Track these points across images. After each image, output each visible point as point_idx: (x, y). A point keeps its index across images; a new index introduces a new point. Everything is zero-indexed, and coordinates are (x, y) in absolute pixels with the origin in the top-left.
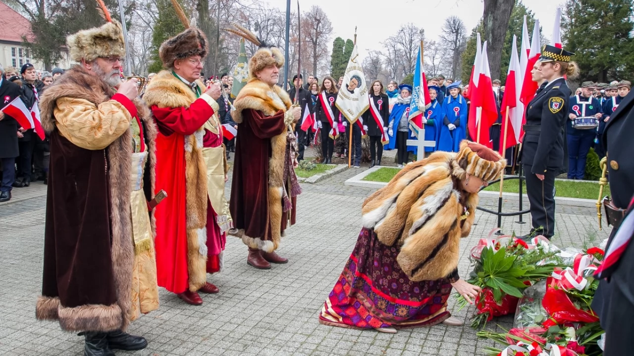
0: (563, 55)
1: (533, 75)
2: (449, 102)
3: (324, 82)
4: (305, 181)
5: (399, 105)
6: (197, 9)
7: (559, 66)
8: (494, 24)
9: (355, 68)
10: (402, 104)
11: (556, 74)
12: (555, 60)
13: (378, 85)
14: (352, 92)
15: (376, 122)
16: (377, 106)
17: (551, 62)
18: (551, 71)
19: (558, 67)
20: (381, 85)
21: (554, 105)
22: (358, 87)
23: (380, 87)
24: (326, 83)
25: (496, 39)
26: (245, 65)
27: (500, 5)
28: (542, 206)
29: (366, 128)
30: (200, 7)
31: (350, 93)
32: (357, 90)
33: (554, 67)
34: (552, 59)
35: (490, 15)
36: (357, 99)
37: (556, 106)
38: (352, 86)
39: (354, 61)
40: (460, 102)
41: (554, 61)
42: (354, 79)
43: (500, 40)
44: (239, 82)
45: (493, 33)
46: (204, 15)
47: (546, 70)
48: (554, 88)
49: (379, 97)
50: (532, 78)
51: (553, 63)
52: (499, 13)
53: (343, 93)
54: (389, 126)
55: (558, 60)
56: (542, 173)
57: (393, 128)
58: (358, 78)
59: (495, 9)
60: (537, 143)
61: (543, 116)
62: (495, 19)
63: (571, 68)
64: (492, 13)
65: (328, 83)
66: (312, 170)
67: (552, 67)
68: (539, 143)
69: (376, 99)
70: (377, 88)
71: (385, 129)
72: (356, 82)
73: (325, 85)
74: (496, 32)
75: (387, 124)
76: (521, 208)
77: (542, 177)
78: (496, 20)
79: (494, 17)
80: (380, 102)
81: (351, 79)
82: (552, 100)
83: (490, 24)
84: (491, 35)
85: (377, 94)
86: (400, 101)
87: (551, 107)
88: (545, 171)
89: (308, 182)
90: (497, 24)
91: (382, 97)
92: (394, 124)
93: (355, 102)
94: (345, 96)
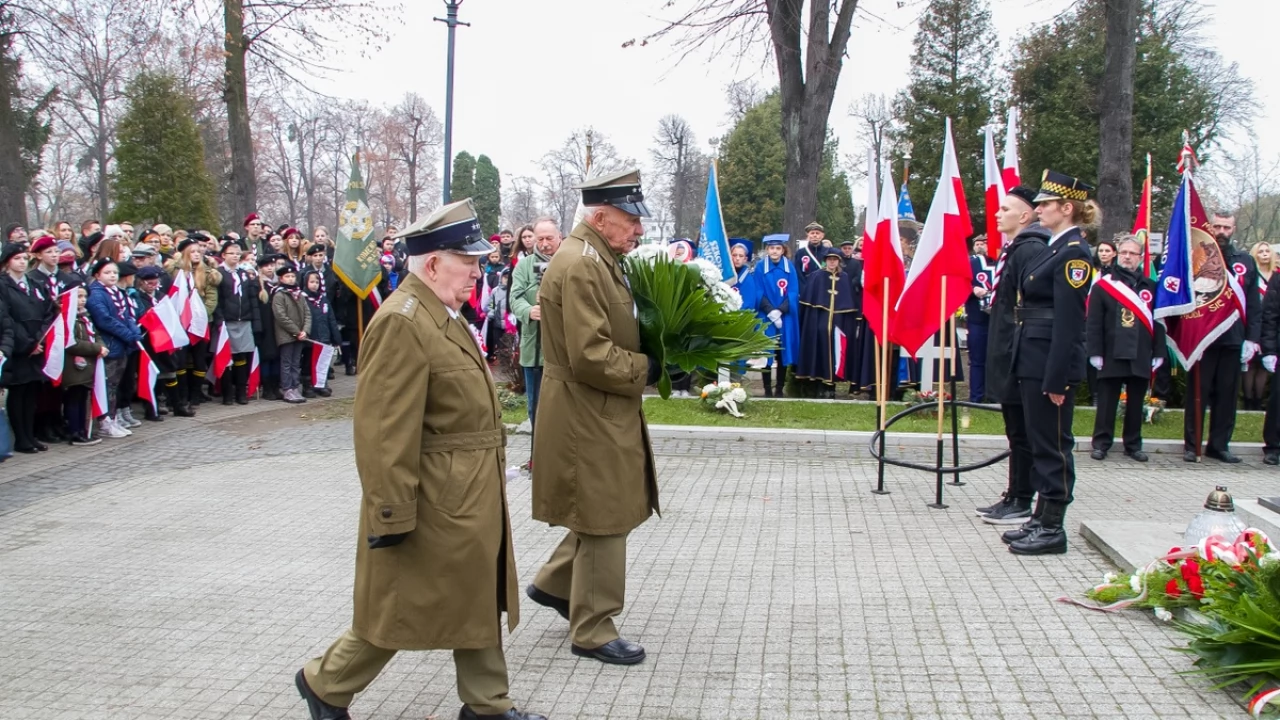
0: (1077, 188)
1: (999, 220)
2: (766, 270)
3: (520, 237)
4: (518, 431)
6: (224, 99)
7: (1071, 208)
8: (801, 131)
11: (1066, 221)
12: (1065, 197)
17: (1057, 200)
18: (1057, 216)
19: (1069, 209)
21: (1074, 273)
24: (525, 237)
25: (807, 156)
26: (358, 205)
27: (811, 96)
28: (1057, 450)
30: (230, 96)
33: (1063, 209)
34: (1058, 194)
35: (793, 114)
37: (1078, 275)
40: (787, 270)
41: (1063, 199)
43: (814, 159)
44: (346, 240)
45: (801, 145)
46: (239, 110)
47: (1049, 214)
48: (1070, 244)
50: (997, 226)
51: (1061, 202)
52: (809, 111)
55: (1069, 197)
56: (1060, 392)
59: (802, 104)
60: (1049, 341)
61: (1057, 292)
62: (803, 122)
63: (1090, 211)
64: (798, 110)
65: (530, 236)
66: (518, 408)
67: (1059, 209)
68: (1054, 338)
73: (523, 240)
74: (806, 144)
76: (956, 463)
77: (1058, 400)
78: (806, 122)
79: (801, 119)
82: (1070, 265)
83: (795, 130)
84: (798, 149)
87: (1071, 278)
88: (1067, 388)
89: (523, 433)
90: (808, 129)
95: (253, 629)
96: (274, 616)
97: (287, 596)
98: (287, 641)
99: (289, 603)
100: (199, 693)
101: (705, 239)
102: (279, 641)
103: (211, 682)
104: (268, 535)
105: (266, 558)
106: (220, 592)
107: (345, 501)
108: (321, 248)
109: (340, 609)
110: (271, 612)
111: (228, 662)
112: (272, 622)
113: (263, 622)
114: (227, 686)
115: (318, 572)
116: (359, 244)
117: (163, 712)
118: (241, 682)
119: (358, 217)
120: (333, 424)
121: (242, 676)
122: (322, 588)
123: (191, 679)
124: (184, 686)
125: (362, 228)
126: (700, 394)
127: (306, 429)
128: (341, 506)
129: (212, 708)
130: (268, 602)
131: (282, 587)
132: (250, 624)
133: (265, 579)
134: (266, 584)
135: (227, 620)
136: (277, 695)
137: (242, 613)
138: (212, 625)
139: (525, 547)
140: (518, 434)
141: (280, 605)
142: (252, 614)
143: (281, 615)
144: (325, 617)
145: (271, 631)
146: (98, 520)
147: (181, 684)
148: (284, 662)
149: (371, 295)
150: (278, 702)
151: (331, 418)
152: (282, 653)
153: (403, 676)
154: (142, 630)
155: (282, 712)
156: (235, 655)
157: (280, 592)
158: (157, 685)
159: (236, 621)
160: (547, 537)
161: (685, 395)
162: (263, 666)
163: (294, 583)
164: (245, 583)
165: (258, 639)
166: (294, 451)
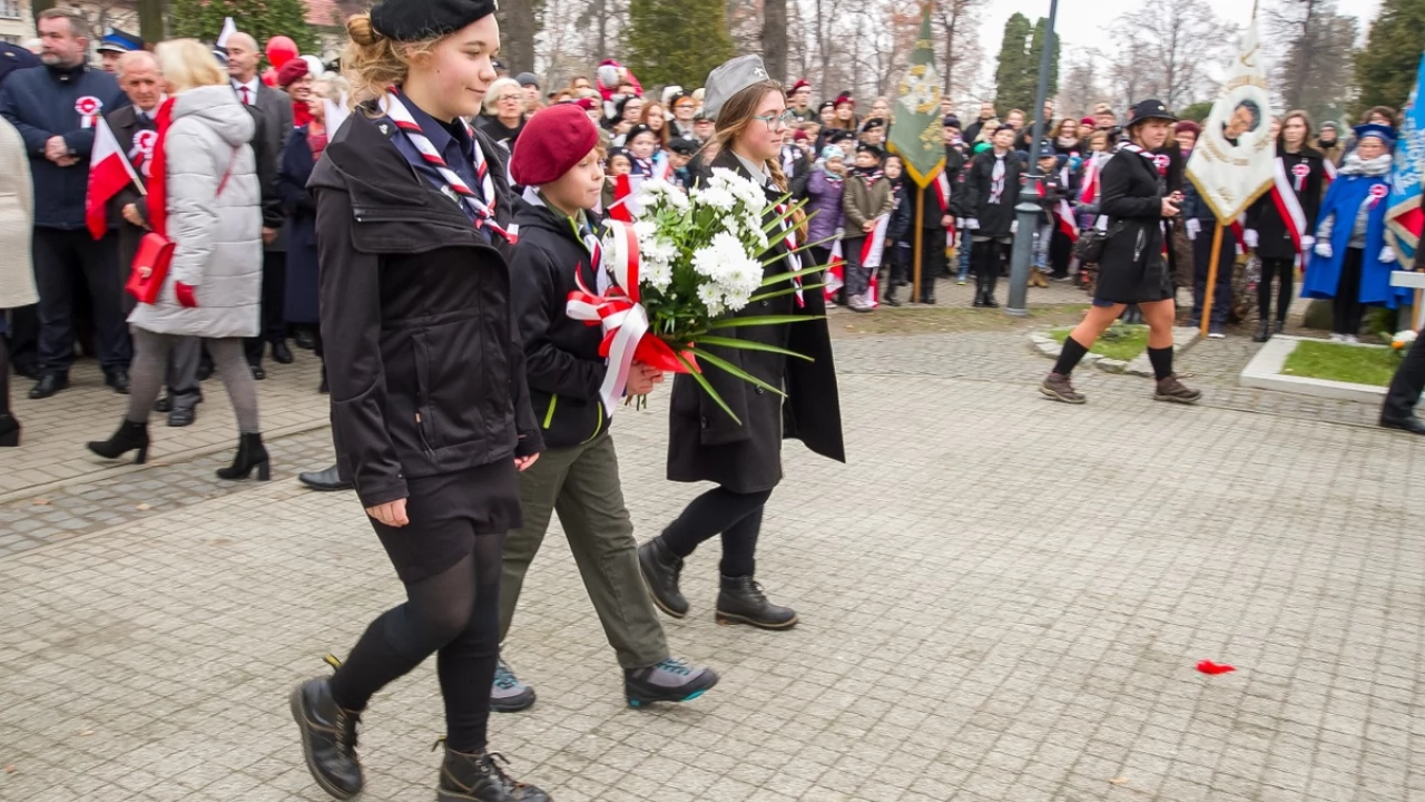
4: (1128, 369)
5: (1352, 179)
9: (1247, 80)
10: (1360, 175)
13: (1298, 126)
14: (1234, 143)
15: (1284, 221)
16: (1291, 178)
20: (1307, 124)
22: (1253, 127)
23: (1302, 130)
26: (929, 71)
29: (1251, 237)
31: (1227, 144)
32: (1246, 139)
36: (1244, 163)
38: (1235, 127)
39: (1248, 61)
42: (1243, 109)
44: (907, 113)
49: (1297, 158)
53: (1211, 145)
54: (1320, 234)
57: (1331, 240)
58: (1252, 106)
66: (1122, 339)
69: (1289, 161)
70: (1295, 132)
71: (1306, 241)
72: (1248, 117)
75: (1311, 229)
80: (1302, 171)
81: (1237, 108)
85: (1292, 149)
86: (1357, 167)
89: (1134, 373)
91: (1310, 158)
92: (1333, 228)
93: (1239, 169)
94: (1216, 152)
95: (841, 602)
96: (863, 587)
97: (875, 563)
98: (890, 625)
99: (881, 572)
100: (790, 685)
101: (1413, 125)
102: (879, 625)
103: (803, 670)
104: (834, 475)
105: (838, 504)
106: (792, 544)
107: (922, 442)
108: (879, 122)
109: (948, 590)
110: (860, 581)
111: (820, 646)
112: (864, 595)
113: (851, 593)
114: (826, 680)
115: (908, 533)
116: (924, 119)
117: (749, 704)
118: (841, 678)
119: (926, 85)
120: (885, 338)
121: (841, 668)
122: (919, 557)
123: (778, 662)
124: (770, 671)
125: (929, 98)
126: (1389, 343)
127: (855, 344)
128: (919, 446)
129: (813, 710)
130: (853, 566)
131: (867, 548)
132: (837, 594)
133: (842, 534)
134: (846, 542)
135: (806, 584)
136: (893, 705)
137: (823, 577)
138: (789, 589)
139: (1180, 534)
140: (1128, 373)
141: (870, 573)
142: (836, 582)
143: (873, 588)
144: (932, 598)
145: (865, 608)
146: (632, 433)
147: (766, 669)
148: (890, 656)
149: (934, 184)
150: (896, 714)
151: (881, 332)
152: (885, 643)
153: (1061, 706)
154: (705, 583)
155: (904, 734)
156: (826, 636)
157: (866, 555)
158: (736, 663)
159: (818, 588)
160: (1209, 524)
161: (1351, 341)
162: (865, 658)
163: (881, 545)
164: (822, 536)
165: (851, 617)
166: (847, 369)
